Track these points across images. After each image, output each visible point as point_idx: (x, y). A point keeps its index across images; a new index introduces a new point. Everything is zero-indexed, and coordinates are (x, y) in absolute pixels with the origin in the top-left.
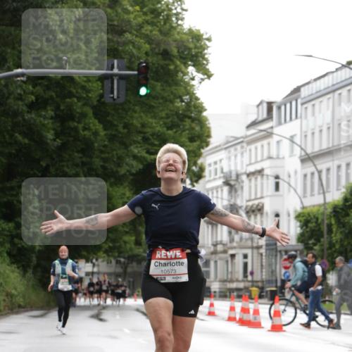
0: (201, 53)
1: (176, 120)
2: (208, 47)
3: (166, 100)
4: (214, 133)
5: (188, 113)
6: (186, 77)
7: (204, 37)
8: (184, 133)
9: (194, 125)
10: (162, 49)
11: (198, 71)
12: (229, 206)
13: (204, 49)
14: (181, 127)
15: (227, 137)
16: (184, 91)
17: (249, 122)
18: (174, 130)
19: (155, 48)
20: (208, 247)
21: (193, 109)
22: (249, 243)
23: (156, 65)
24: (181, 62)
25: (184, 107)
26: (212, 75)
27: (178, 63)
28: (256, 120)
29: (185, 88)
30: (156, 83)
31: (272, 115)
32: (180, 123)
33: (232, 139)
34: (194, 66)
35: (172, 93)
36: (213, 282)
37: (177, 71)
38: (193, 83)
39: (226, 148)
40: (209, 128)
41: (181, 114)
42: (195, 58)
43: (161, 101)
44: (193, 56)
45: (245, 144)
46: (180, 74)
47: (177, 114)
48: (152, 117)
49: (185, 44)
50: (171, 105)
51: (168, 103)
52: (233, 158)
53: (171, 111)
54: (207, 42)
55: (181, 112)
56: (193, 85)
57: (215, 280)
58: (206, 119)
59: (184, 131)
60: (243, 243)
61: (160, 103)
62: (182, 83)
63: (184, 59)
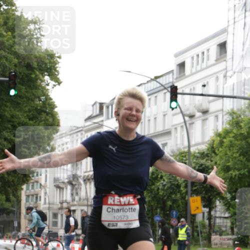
0: (54, 67)
1: (35, 113)
2: (59, 63)
3: (28, 99)
4: (62, 123)
5: (44, 109)
6: (43, 83)
7: (56, 55)
8: (41, 123)
9: (48, 117)
10: (26, 63)
11: (52, 79)
12: (72, 176)
13: (56, 64)
14: (39, 118)
15: (71, 126)
16: (41, 93)
17: (87, 116)
18: (34, 121)
19: (21, 62)
20: (57, 205)
21: (47, 106)
22: (86, 202)
23: (22, 74)
24: (40, 73)
25: (41, 105)
26: (61, 83)
27: (38, 73)
28: (92, 115)
29: (42, 91)
30: (21, 87)
31: (103, 112)
32: (38, 116)
33: (75, 128)
34: (49, 75)
35: (33, 94)
36: (60, 229)
37: (37, 78)
38: (47, 87)
39: (70, 135)
40: (59, 120)
41: (40, 109)
42: (49, 70)
43: (25, 99)
44: (48, 69)
45: (83, 132)
46: (39, 81)
47: (36, 109)
48: (18, 111)
49: (42, 60)
50: (32, 103)
51: (30, 101)
52: (75, 141)
53: (32, 106)
54: (58, 59)
55: (39, 108)
56: (48, 89)
57: (61, 228)
58: (57, 114)
59: (41, 121)
60: (81, 202)
61: (24, 101)
62: (40, 88)
63: (42, 70)
